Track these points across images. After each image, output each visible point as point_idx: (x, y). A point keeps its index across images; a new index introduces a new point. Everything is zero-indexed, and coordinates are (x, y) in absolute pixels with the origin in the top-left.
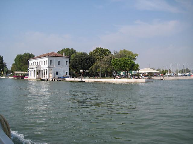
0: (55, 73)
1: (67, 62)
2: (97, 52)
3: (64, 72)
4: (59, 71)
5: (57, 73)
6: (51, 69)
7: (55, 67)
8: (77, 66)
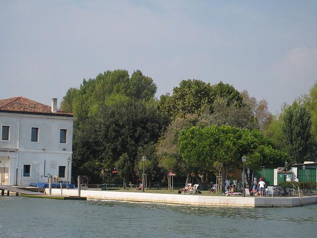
0: (21, 169)
1: (64, 132)
2: (182, 97)
3: (53, 166)
4: (35, 162)
5: (27, 169)
6: (8, 154)
7: (22, 149)
8: (101, 148)
